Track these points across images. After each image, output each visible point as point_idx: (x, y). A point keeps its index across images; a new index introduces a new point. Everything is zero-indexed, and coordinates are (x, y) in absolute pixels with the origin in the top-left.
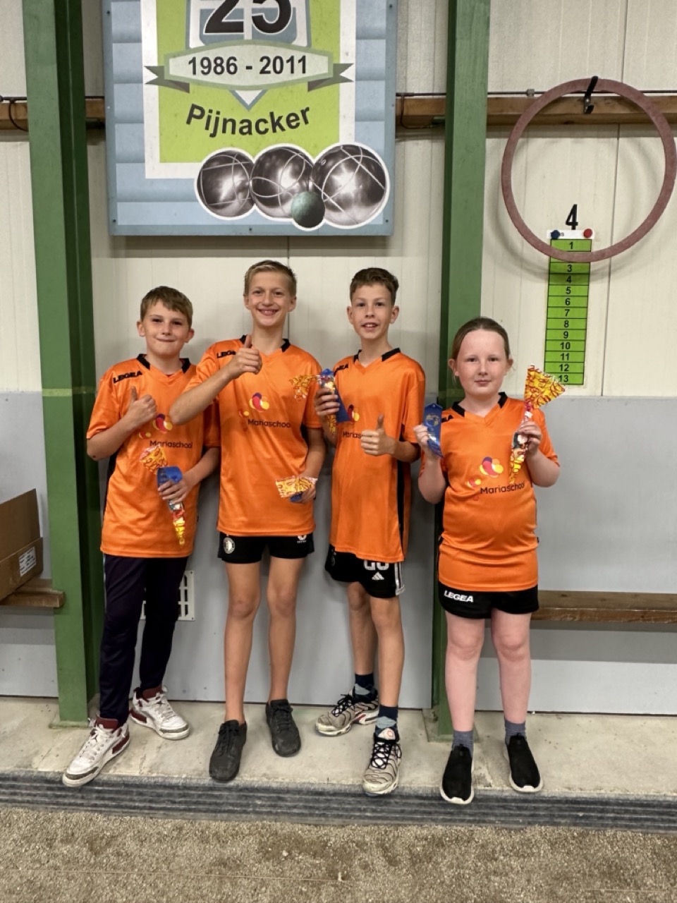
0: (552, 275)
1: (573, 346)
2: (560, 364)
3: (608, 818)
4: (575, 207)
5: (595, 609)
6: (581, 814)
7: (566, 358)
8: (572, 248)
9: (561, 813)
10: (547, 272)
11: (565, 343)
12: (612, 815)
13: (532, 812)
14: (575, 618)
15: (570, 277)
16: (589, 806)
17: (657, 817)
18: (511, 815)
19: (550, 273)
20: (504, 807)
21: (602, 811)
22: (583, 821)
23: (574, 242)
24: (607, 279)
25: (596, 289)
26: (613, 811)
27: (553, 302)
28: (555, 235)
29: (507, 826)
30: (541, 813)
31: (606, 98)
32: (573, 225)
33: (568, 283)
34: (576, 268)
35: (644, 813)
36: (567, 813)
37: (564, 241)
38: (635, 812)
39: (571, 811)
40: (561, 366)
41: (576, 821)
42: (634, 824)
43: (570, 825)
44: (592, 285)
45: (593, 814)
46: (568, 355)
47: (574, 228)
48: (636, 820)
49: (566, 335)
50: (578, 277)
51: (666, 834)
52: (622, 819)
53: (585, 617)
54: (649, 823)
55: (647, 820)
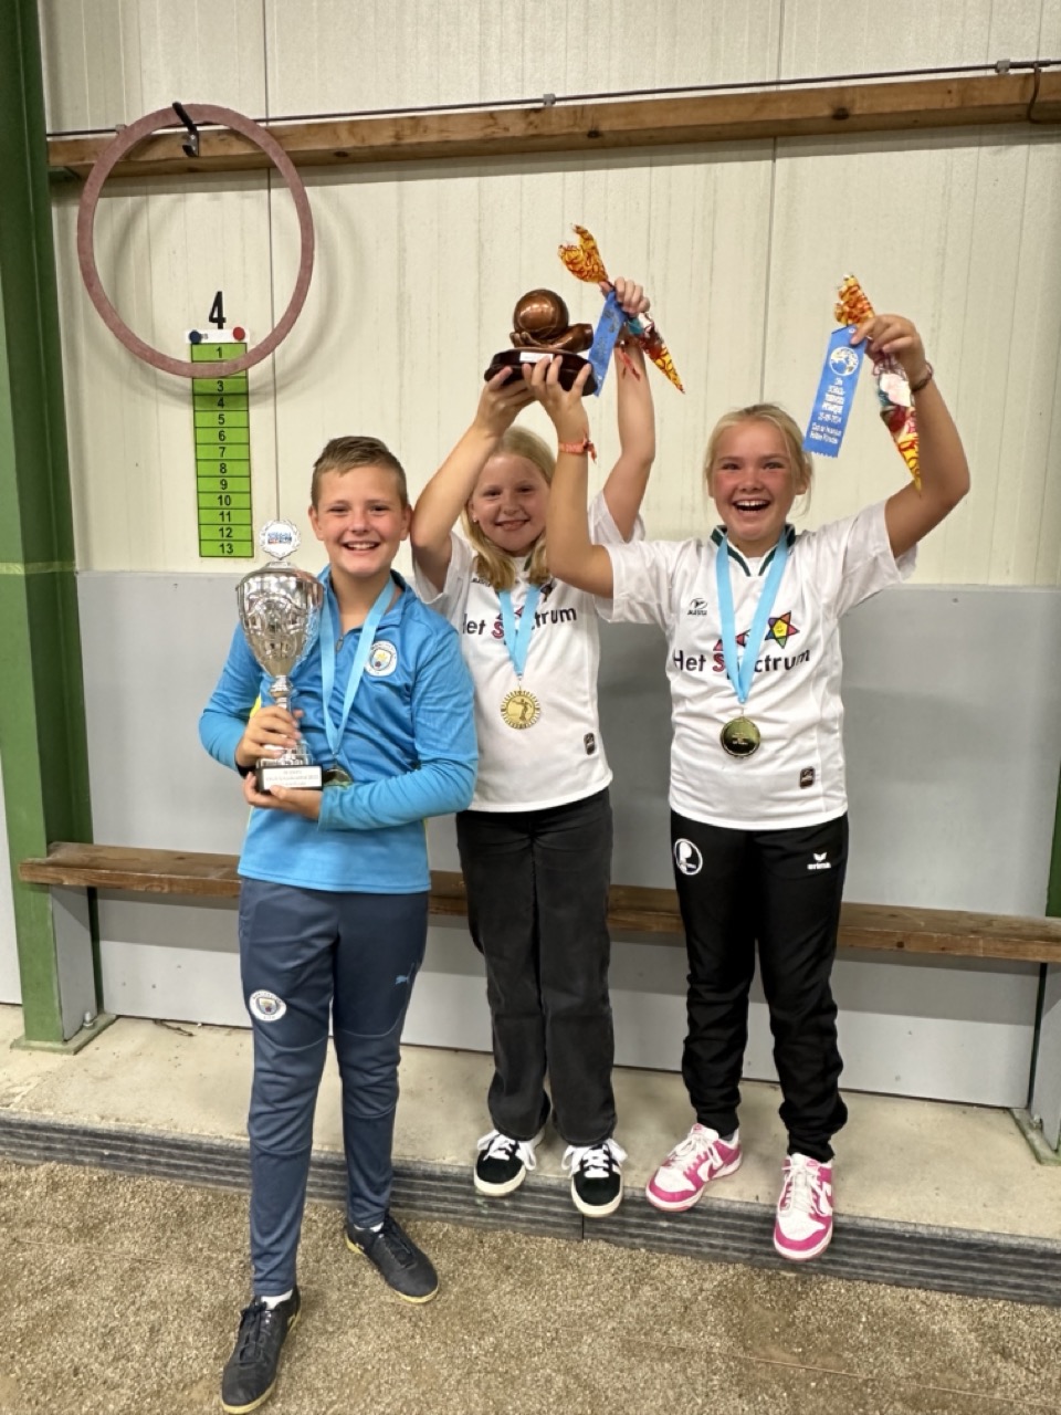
0: (198, 398)
1: (236, 500)
2: (220, 527)
3: (141, 1160)
4: (219, 295)
5: (188, 877)
6: (106, 1152)
7: (226, 518)
8: (220, 355)
9: (82, 1149)
10: (191, 392)
11: (224, 496)
12: (144, 1157)
13: (47, 1145)
14: (163, 888)
15: (222, 400)
16: (114, 1142)
17: (200, 1165)
18: (22, 1146)
19: (194, 395)
20: (11, 1134)
21: (131, 1150)
22: (112, 1162)
23: (223, 348)
24: (271, 401)
25: (259, 415)
26: (144, 1152)
27: (203, 436)
28: (195, 338)
29: (18, 1160)
30: (59, 1146)
31: (219, 132)
32: (219, 321)
33: (219, 408)
34: (229, 386)
35: (183, 1157)
36: (89, 1149)
37: (208, 347)
38: (171, 1156)
39: (92, 1147)
40: (222, 530)
41: (102, 1162)
42: (175, 1172)
43: (96, 1166)
44: (251, 411)
45: (121, 1154)
46: (229, 514)
47: (220, 327)
48: (177, 1167)
49: (224, 485)
50: (232, 398)
51: (216, 1190)
52: (158, 1164)
53: (175, 888)
54: (191, 1173)
55: (188, 1168)
